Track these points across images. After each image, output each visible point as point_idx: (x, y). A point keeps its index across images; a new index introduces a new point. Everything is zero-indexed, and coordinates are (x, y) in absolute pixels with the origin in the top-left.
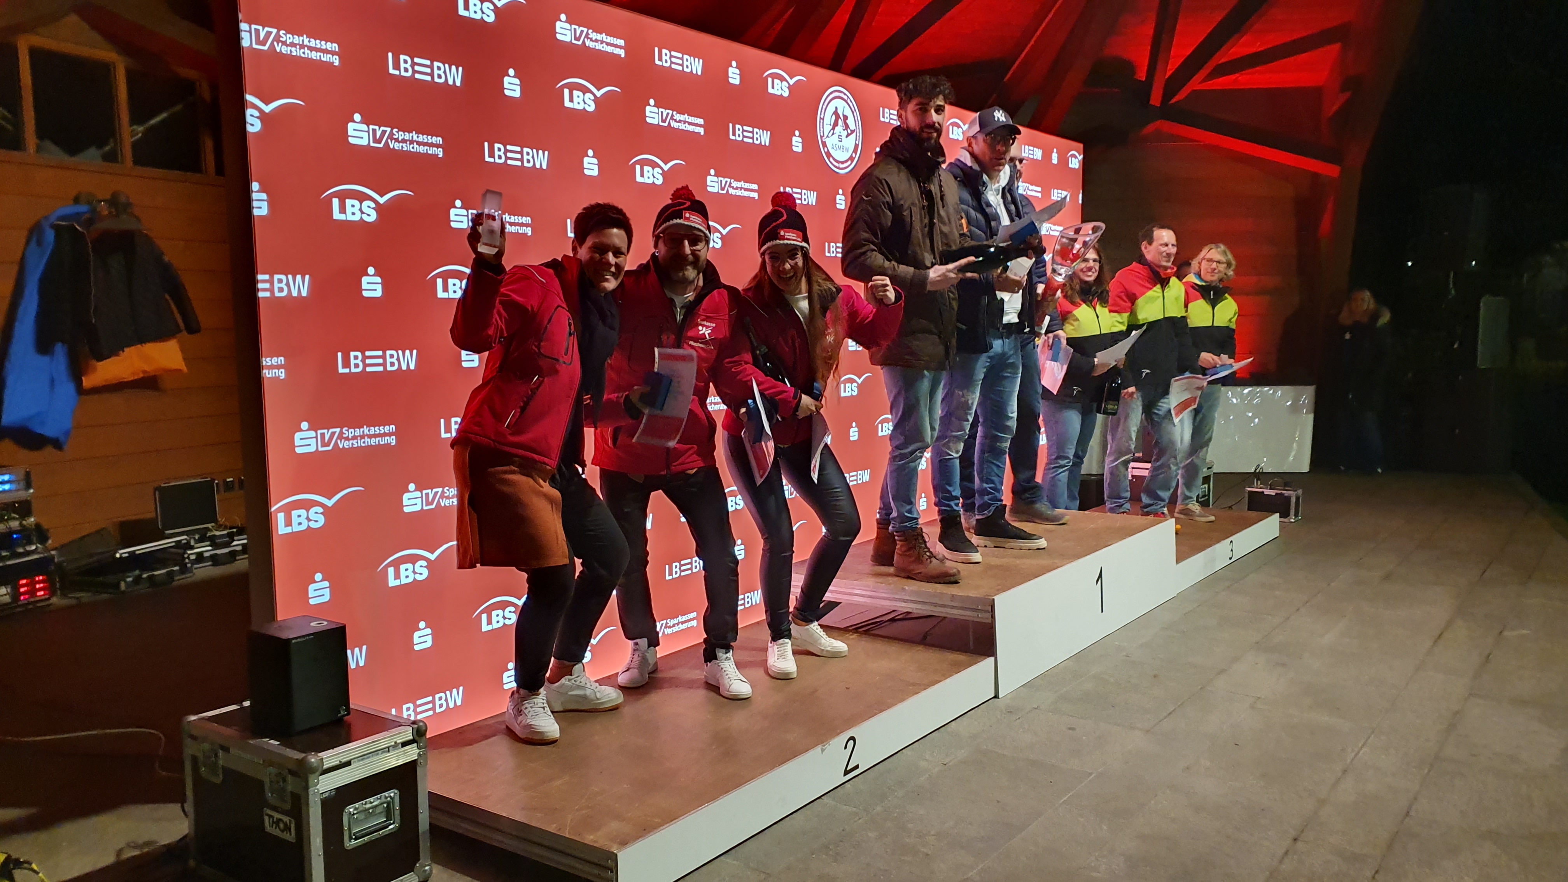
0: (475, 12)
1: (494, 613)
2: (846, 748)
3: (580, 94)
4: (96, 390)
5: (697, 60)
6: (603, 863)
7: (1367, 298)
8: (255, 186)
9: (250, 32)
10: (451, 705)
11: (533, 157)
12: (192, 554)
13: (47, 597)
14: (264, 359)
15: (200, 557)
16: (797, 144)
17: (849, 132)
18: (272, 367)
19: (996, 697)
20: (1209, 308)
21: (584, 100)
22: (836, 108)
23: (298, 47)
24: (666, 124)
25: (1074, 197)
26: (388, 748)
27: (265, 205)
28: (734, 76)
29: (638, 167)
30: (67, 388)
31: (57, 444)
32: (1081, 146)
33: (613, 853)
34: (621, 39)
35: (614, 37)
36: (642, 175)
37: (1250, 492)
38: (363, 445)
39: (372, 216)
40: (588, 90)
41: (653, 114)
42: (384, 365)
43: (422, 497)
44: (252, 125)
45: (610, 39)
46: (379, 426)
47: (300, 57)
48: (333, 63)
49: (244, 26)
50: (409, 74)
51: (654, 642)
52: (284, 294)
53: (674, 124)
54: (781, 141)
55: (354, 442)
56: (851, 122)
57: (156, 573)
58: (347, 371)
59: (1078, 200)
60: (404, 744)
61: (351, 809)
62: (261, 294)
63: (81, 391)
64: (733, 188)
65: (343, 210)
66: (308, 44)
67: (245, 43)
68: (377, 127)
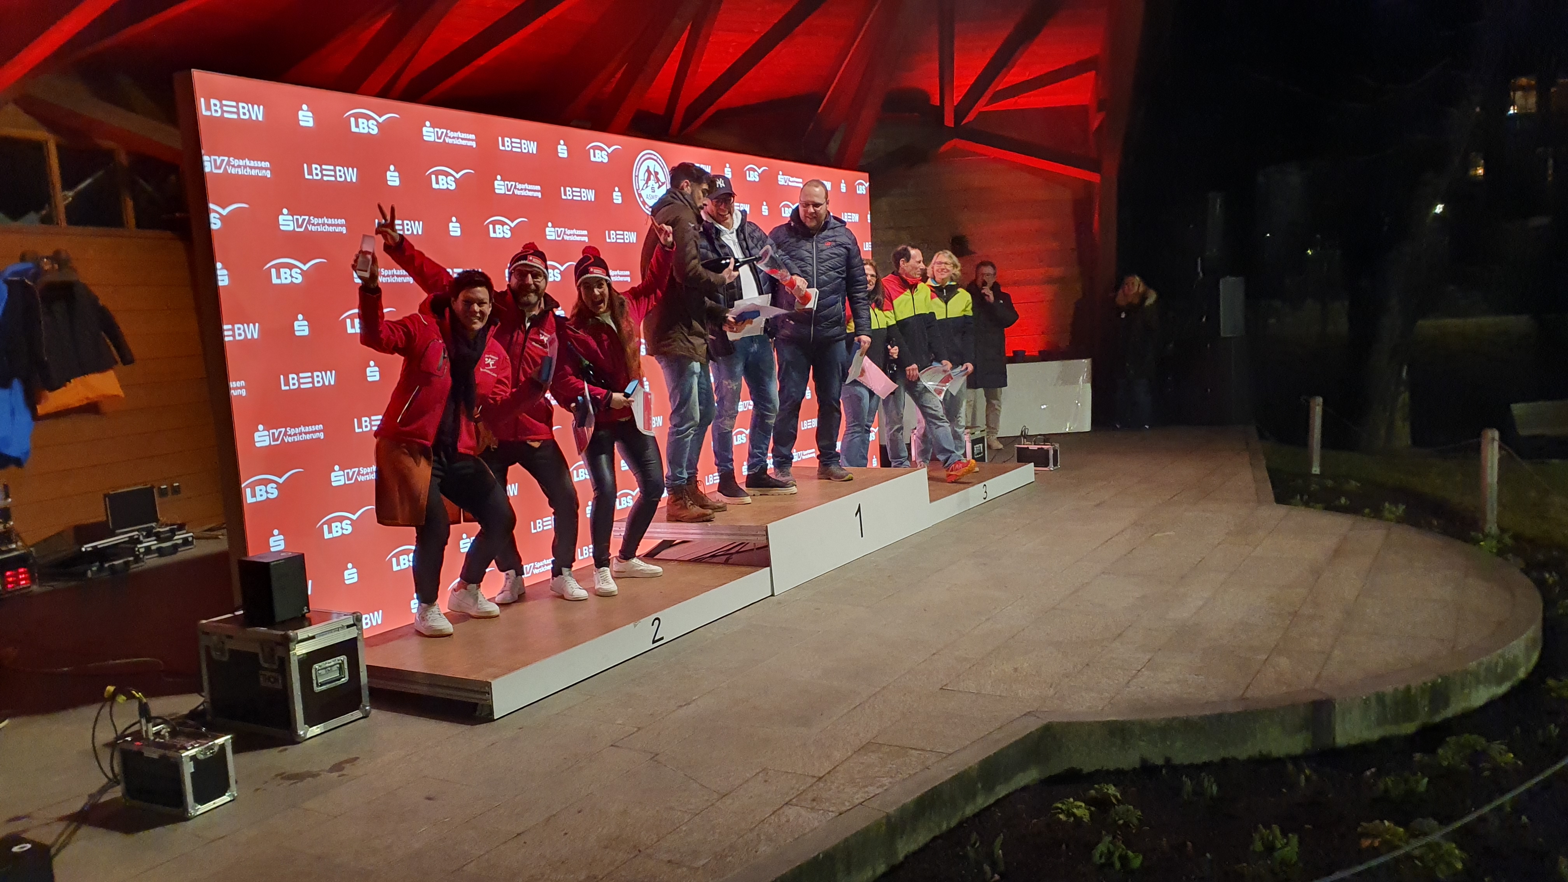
0: (364, 128)
1: (401, 558)
2: (653, 625)
3: (444, 177)
4: (48, 416)
5: (532, 142)
6: (482, 690)
7: (1136, 284)
8: (219, 265)
9: (210, 161)
10: (374, 624)
11: (411, 227)
12: (141, 548)
13: (29, 585)
14: (231, 383)
15: (148, 550)
16: (617, 197)
17: (660, 184)
18: (236, 388)
19: (773, 595)
20: (943, 305)
21: (447, 182)
22: (648, 167)
23: (242, 167)
24: (511, 193)
25: (862, 218)
26: (338, 628)
27: (226, 278)
28: (562, 151)
29: (491, 226)
30: (24, 417)
31: (18, 462)
32: (867, 175)
33: (488, 682)
34: (472, 134)
35: (467, 133)
36: (495, 232)
37: (1017, 447)
38: (301, 439)
39: (299, 279)
40: (449, 174)
41: (500, 187)
42: (313, 383)
43: (344, 475)
44: (215, 224)
45: (464, 136)
46: (312, 425)
47: (244, 175)
48: (266, 176)
49: (206, 158)
50: (319, 177)
51: (520, 572)
52: (242, 337)
53: (517, 192)
54: (604, 196)
55: (295, 437)
56: (661, 177)
57: (114, 563)
58: (287, 388)
59: (867, 219)
60: (348, 626)
61: (316, 666)
62: (227, 339)
63: (35, 417)
64: (567, 235)
65: (279, 277)
66: (249, 165)
67: (207, 169)
68: (299, 217)
